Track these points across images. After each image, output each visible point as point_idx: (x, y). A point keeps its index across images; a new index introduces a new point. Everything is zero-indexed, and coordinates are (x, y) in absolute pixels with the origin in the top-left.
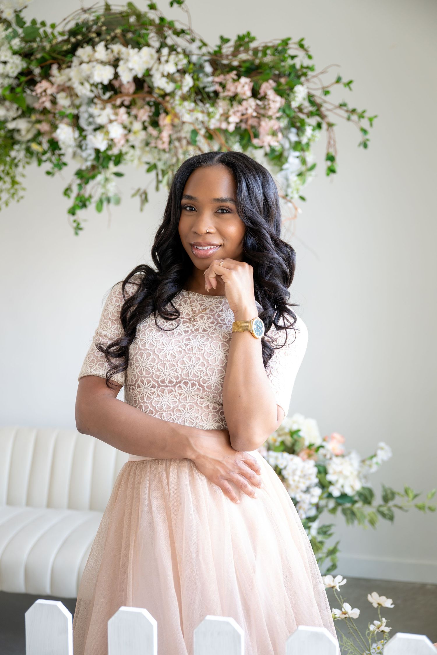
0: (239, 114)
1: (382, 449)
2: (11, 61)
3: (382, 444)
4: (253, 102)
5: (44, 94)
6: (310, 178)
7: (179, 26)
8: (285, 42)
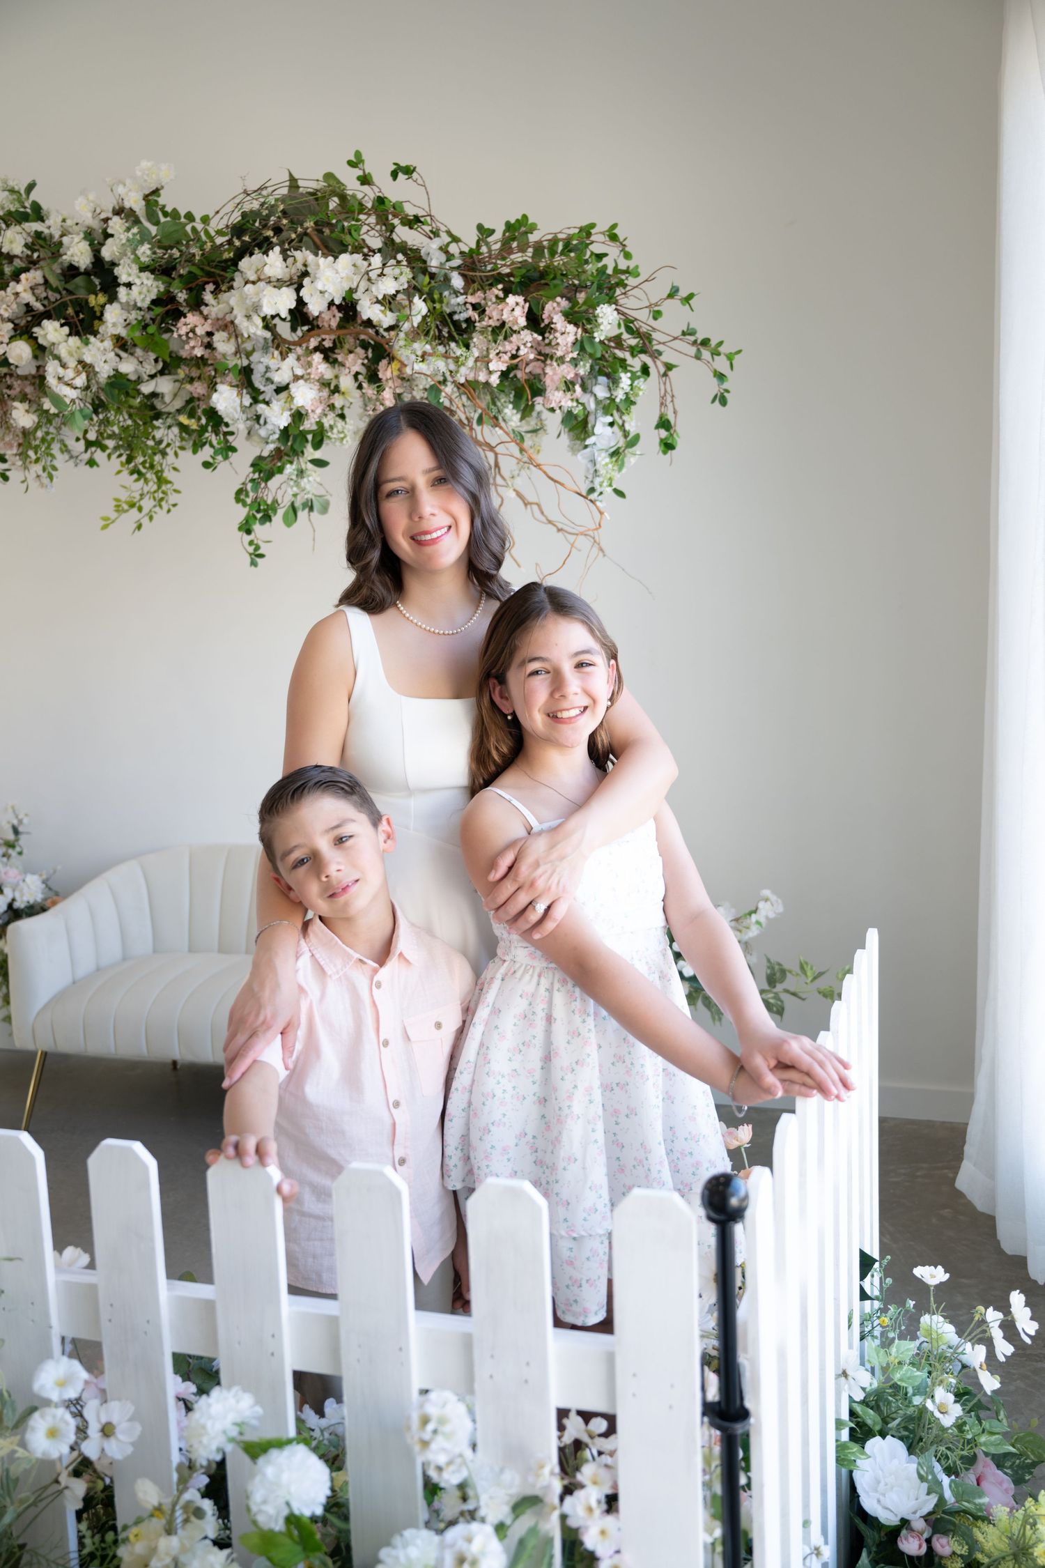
0: (506, 357)
1: (767, 900)
2: (138, 281)
3: (766, 893)
4: (528, 337)
5: (191, 335)
6: (631, 460)
7: (410, 211)
8: (587, 231)
